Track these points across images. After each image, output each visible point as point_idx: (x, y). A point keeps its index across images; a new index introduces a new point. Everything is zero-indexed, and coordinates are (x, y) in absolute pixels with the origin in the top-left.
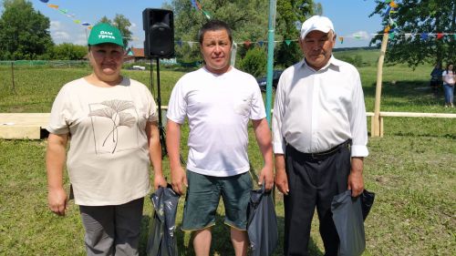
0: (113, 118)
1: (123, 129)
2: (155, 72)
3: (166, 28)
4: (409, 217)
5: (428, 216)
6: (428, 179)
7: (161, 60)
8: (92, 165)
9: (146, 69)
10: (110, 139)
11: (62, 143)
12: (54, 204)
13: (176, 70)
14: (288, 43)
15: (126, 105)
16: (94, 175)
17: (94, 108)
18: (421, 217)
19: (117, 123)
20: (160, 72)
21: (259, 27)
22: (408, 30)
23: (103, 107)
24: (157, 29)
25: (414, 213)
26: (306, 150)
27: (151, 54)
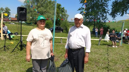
0: (43, 38)
1: (46, 41)
2: (20, 25)
3: (24, 13)
4: (88, 64)
5: (92, 64)
6: (92, 55)
7: (22, 22)
8: (38, 49)
9: (15, 24)
10: (43, 43)
11: (30, 44)
12: (27, 59)
13: (25, 25)
14: (59, 19)
15: (46, 35)
16: (38, 52)
17: (39, 35)
18: (90, 64)
19: (44, 39)
20: (22, 25)
21: (50, 14)
22: (87, 18)
23: (41, 35)
24: (21, 13)
25: (89, 63)
26: (70, 48)
27: (19, 20)
